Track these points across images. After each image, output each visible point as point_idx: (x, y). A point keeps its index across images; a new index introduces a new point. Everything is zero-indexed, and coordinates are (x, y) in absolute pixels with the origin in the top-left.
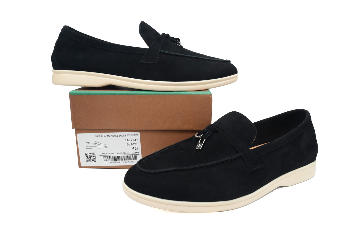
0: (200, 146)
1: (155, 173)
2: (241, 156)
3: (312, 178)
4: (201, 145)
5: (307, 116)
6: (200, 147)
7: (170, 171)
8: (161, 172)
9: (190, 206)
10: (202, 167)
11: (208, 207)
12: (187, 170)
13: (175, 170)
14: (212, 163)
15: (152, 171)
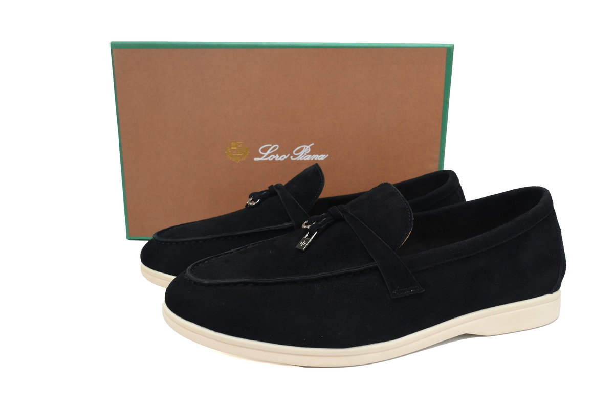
0: (304, 244)
1: (209, 285)
2: (376, 268)
3: (551, 323)
4: (306, 242)
5: (544, 199)
6: (303, 246)
7: (236, 284)
8: (219, 285)
9: (265, 351)
10: (295, 282)
11: (299, 355)
12: (267, 284)
13: (246, 284)
14: (315, 276)
15: (206, 282)
